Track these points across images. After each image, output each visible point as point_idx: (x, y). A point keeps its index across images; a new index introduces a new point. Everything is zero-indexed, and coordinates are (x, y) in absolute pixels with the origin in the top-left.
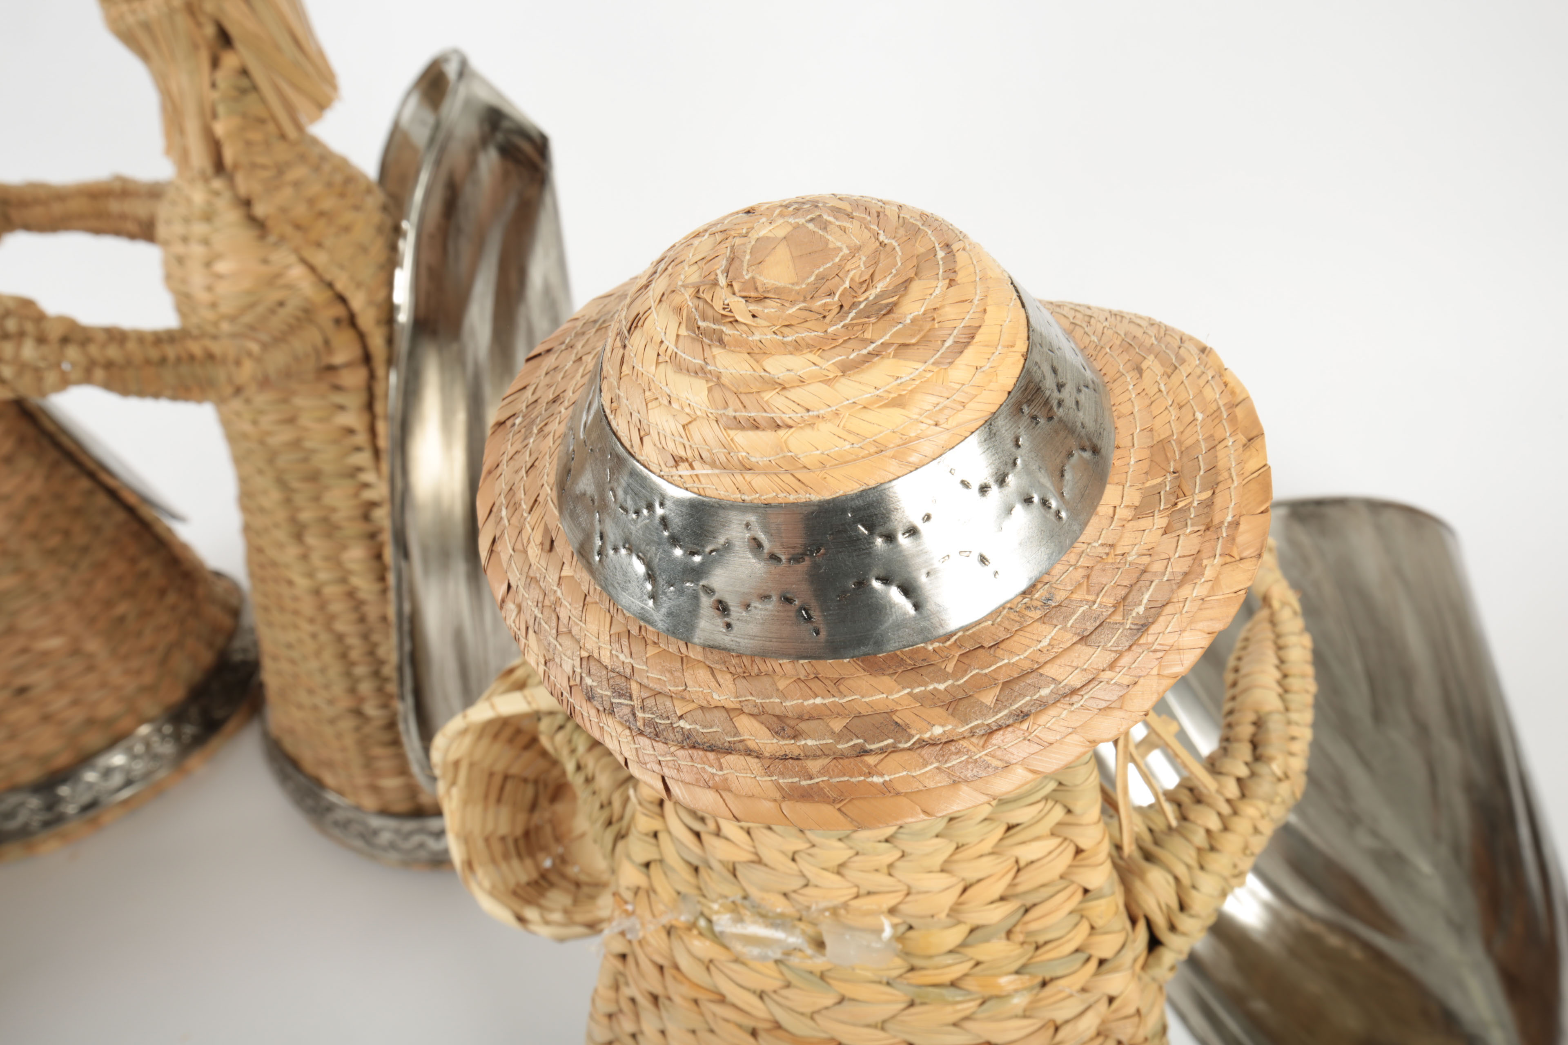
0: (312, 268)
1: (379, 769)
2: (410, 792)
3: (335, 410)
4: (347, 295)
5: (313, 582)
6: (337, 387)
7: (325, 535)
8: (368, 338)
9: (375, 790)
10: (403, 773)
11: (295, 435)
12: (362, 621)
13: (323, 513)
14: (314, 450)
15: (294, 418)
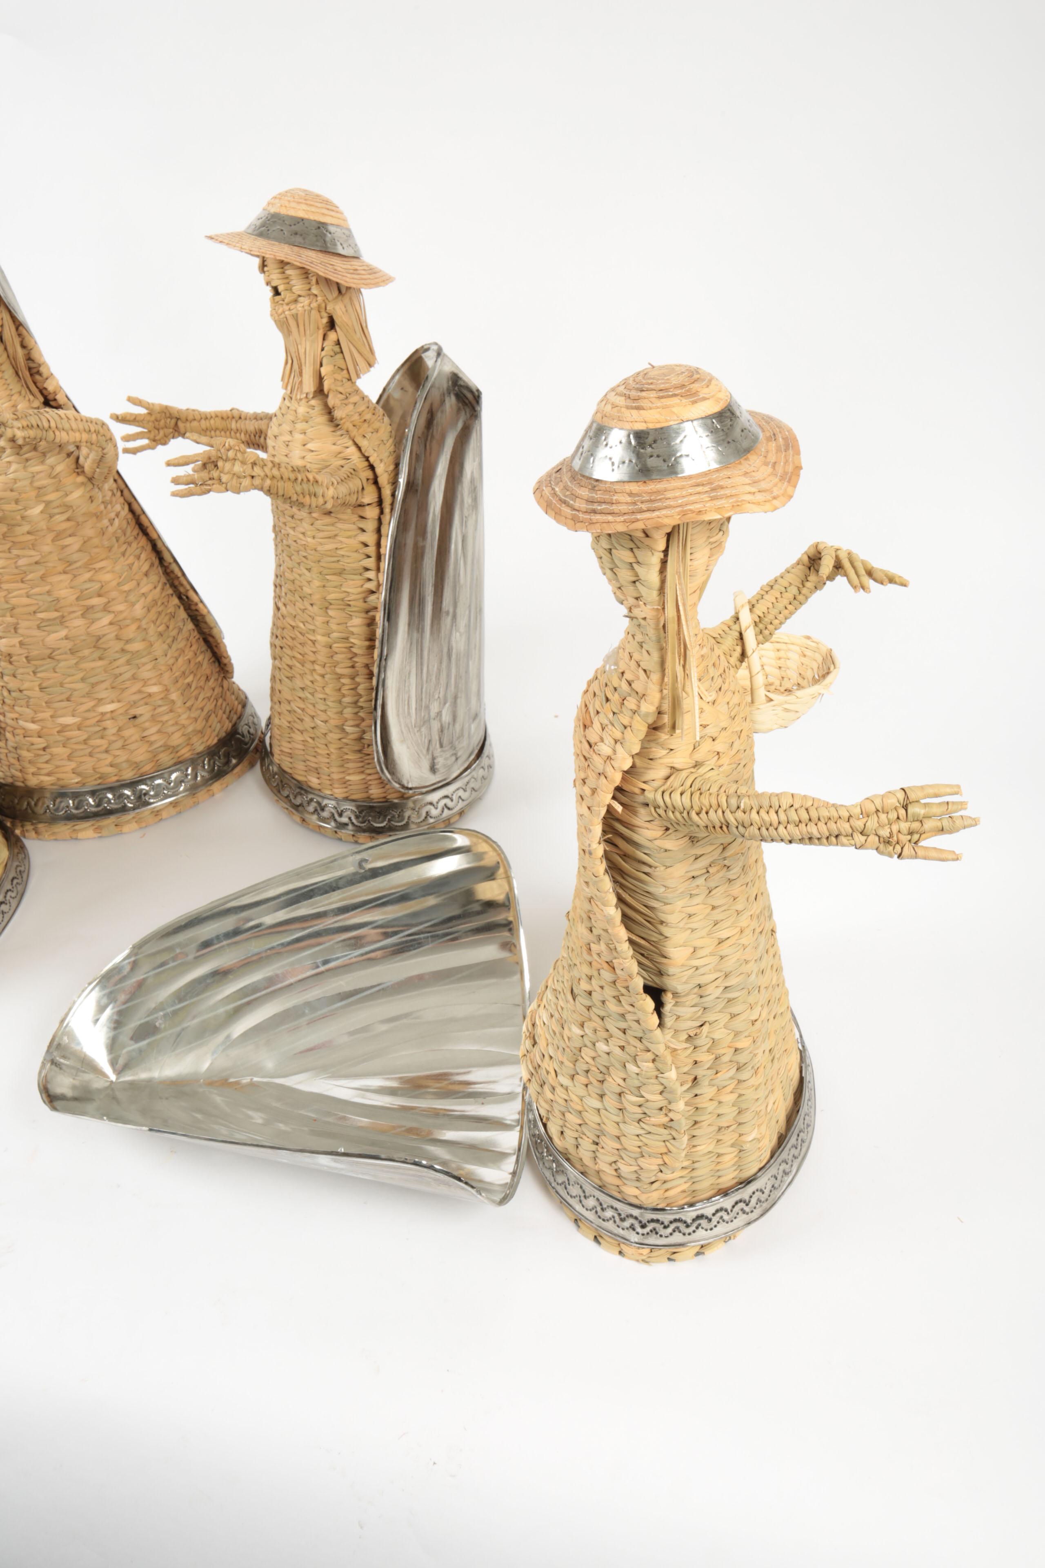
0: (359, 448)
1: (348, 768)
2: (365, 786)
3: (359, 531)
4: (375, 465)
5: (329, 640)
6: (362, 517)
7: (341, 609)
8: (382, 490)
9: (345, 783)
10: (362, 772)
11: (335, 546)
12: (353, 667)
13: (342, 596)
14: (343, 556)
15: (336, 535)
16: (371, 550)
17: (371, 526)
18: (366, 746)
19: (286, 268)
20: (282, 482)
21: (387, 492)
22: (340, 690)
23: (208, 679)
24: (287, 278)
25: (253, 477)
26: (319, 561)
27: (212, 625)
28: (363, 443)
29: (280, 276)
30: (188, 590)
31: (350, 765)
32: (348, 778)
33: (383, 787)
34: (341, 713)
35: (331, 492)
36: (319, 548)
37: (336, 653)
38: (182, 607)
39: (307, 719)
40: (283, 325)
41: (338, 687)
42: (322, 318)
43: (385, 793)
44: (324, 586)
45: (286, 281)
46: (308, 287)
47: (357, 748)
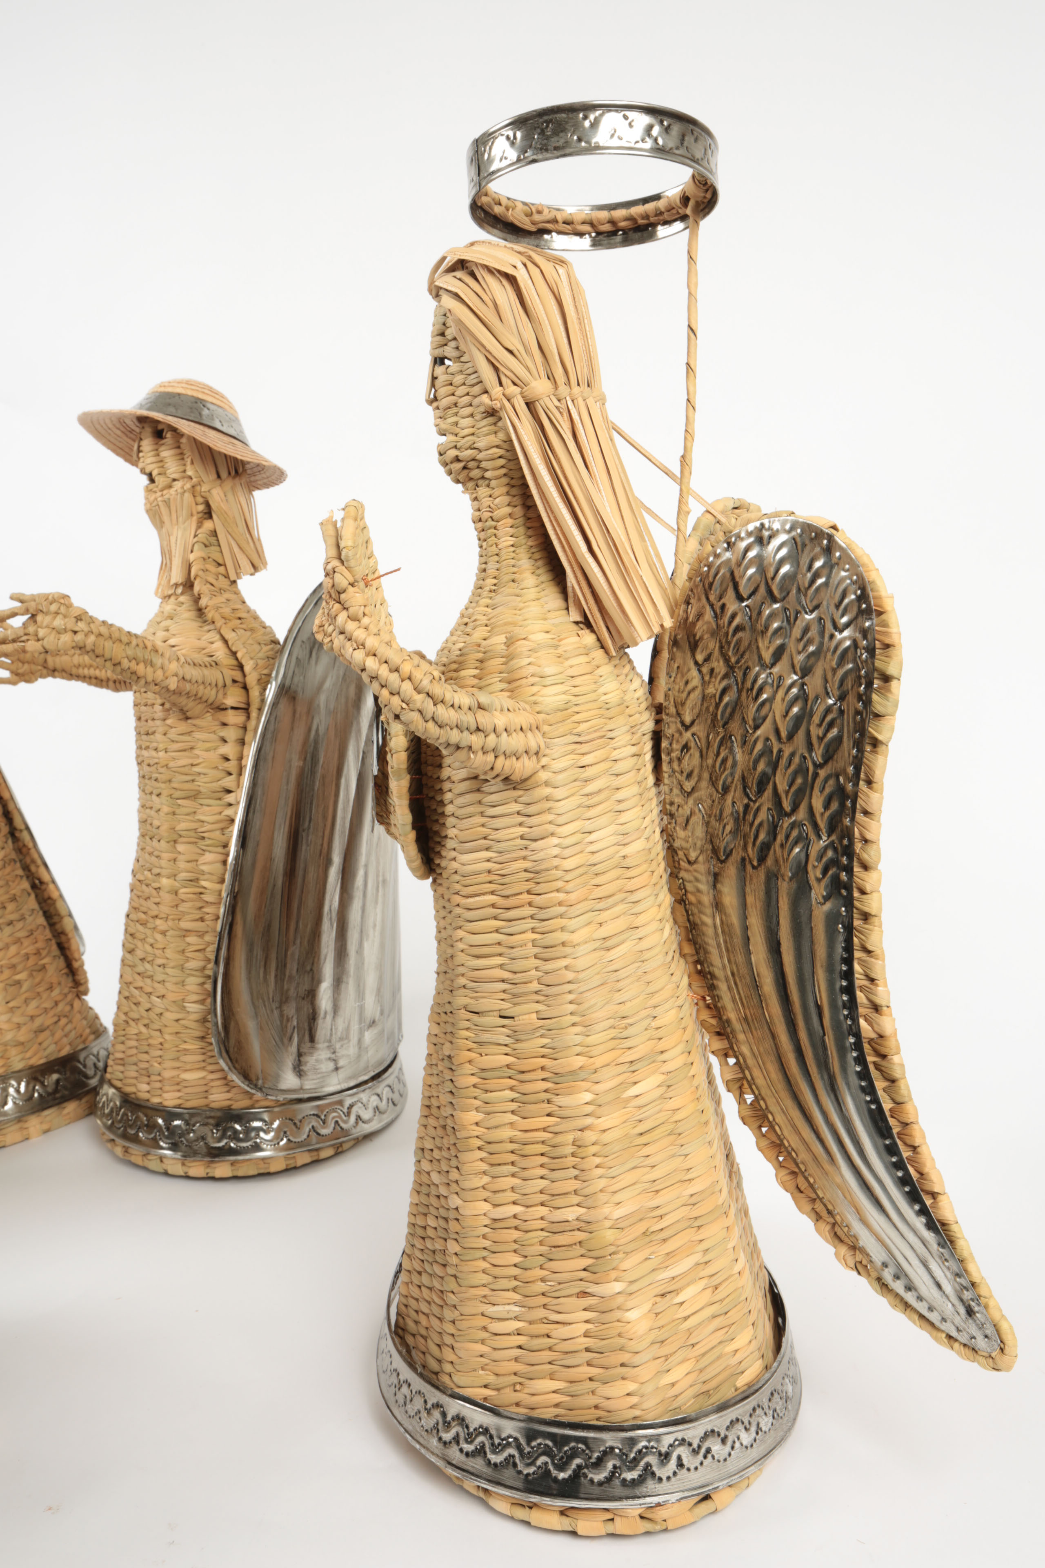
3: (220, 743)
4: (243, 662)
5: (177, 884)
6: (224, 724)
7: (193, 843)
8: (250, 691)
11: (190, 761)
12: (202, 920)
13: (193, 825)
14: (200, 774)
15: (192, 748)
16: (232, 766)
17: (231, 734)
19: (161, 449)
20: (111, 643)
21: (255, 693)
22: (183, 951)
23: (51, 988)
24: (161, 461)
25: (75, 632)
26: (170, 781)
27: (63, 912)
28: (230, 636)
29: (153, 459)
30: (38, 867)
31: (189, 1058)
34: (183, 983)
35: (173, 667)
36: (171, 764)
37: (183, 901)
38: (33, 896)
39: (143, 999)
40: (155, 514)
41: (182, 948)
42: (197, 504)
44: (174, 814)
45: (160, 464)
46: (182, 468)
47: (199, 1034)
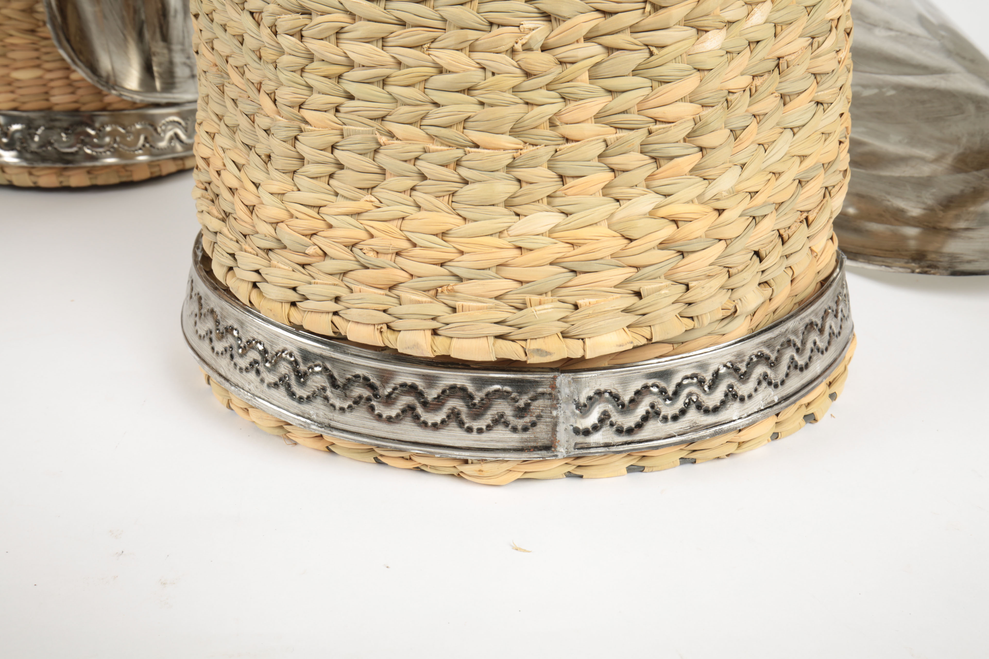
1: (14, 60)
2: (43, 89)
9: (9, 84)
10: (38, 66)
18: (41, 24)
32: (16, 75)
33: (73, 93)
43: (76, 102)
